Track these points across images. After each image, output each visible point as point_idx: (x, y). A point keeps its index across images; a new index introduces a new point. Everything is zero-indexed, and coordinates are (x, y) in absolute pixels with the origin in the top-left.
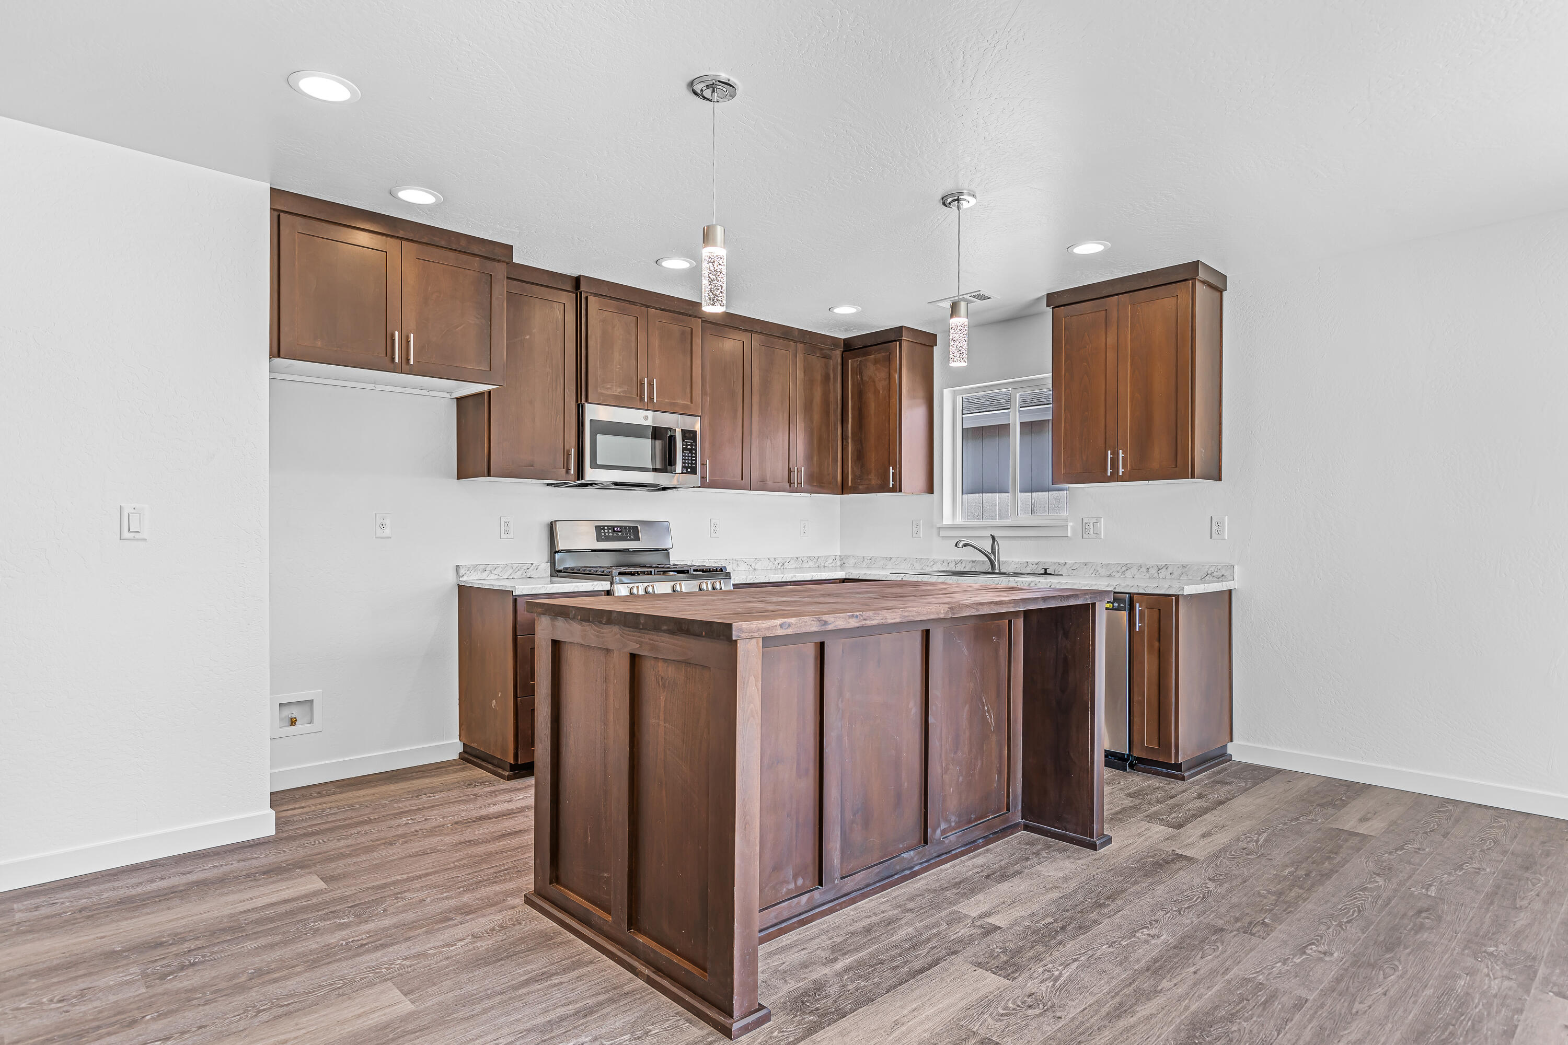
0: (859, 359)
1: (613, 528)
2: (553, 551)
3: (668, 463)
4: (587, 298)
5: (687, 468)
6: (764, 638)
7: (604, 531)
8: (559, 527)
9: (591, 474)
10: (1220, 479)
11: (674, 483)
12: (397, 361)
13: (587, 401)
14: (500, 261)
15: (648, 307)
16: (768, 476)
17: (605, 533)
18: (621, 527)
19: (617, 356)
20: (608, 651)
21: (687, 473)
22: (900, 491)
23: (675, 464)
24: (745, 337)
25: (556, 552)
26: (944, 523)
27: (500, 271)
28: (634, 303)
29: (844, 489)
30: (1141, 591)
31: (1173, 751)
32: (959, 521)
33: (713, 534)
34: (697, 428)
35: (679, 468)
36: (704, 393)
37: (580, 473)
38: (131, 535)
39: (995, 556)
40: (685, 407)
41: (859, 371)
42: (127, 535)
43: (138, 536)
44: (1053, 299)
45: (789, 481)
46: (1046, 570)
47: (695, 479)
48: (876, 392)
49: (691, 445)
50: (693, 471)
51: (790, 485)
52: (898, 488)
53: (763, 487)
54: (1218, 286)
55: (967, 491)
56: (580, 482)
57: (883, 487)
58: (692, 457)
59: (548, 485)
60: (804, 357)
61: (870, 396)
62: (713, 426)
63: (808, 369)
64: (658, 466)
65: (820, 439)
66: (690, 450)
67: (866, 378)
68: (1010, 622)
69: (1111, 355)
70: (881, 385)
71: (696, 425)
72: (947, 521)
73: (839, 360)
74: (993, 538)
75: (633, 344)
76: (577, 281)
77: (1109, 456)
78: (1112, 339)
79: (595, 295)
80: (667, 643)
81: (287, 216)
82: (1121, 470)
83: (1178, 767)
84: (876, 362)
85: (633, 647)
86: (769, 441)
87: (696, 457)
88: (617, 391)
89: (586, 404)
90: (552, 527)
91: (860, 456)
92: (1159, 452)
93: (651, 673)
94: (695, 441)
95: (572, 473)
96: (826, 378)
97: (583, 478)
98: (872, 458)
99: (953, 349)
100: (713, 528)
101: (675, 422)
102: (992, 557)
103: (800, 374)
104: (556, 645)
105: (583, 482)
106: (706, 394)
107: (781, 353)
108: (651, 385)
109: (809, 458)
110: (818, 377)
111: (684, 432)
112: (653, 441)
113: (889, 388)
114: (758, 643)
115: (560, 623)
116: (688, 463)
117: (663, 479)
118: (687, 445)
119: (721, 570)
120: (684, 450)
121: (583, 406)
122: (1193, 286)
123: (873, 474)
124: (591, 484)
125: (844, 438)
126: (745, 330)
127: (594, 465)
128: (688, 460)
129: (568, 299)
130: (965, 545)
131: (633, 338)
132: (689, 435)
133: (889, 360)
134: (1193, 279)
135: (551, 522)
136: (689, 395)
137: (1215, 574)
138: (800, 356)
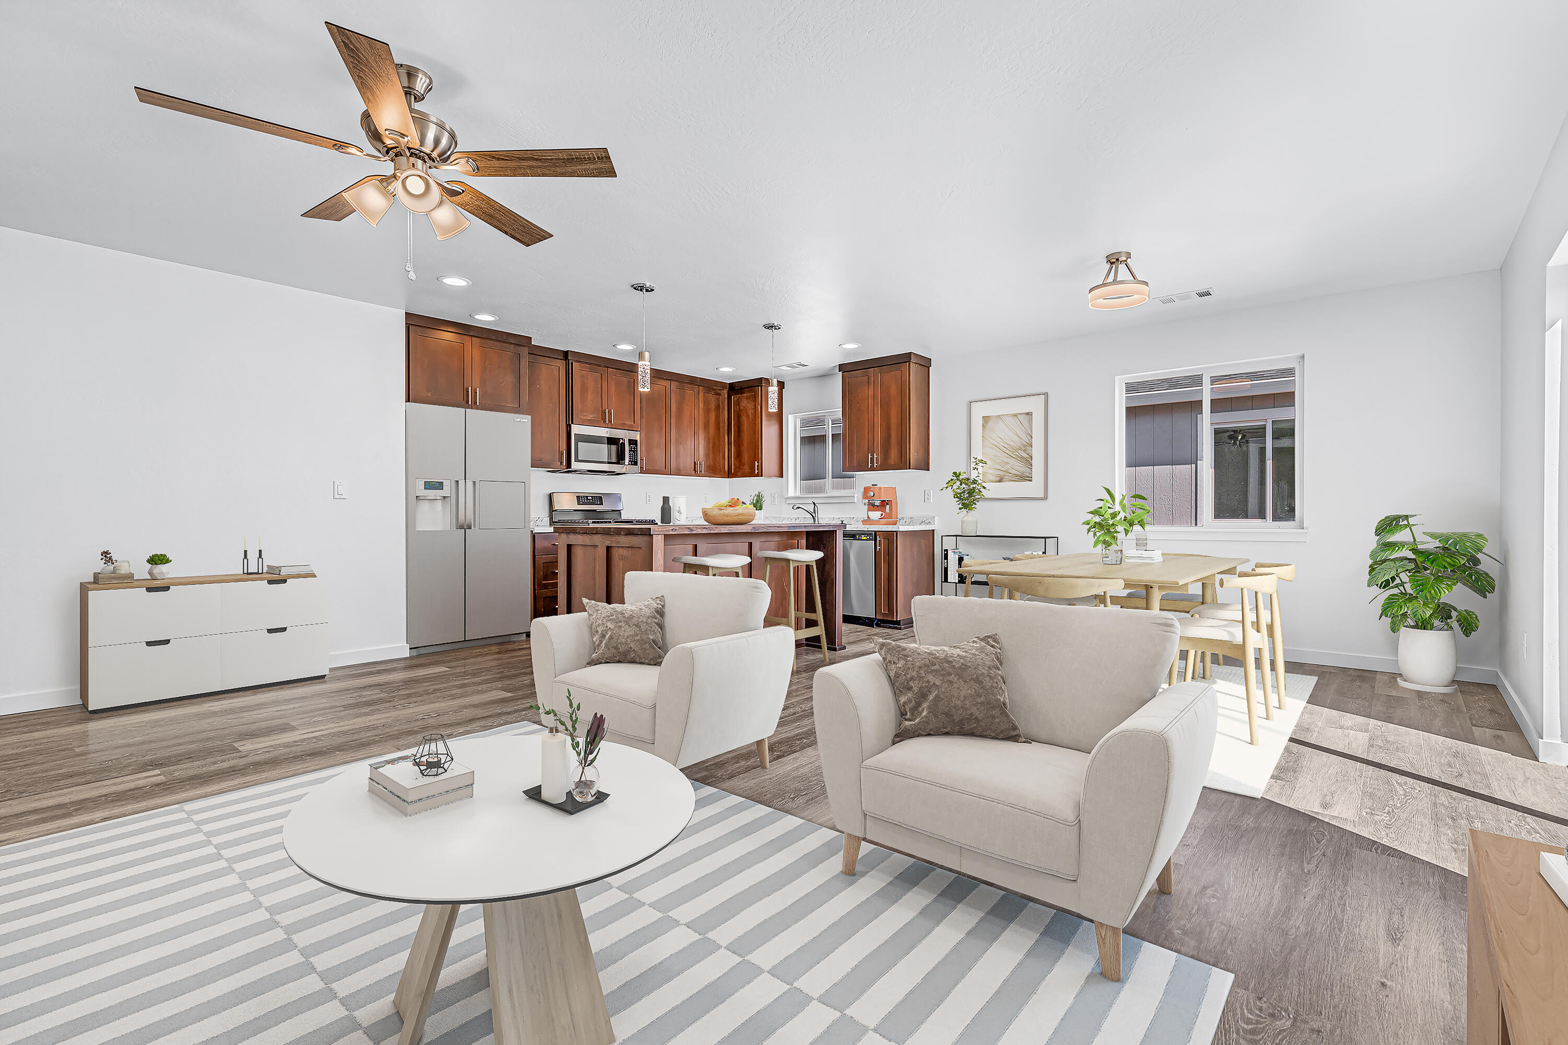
0: (738, 396)
1: (587, 497)
2: (552, 510)
3: (620, 459)
4: (572, 363)
5: (632, 462)
6: (664, 535)
7: (581, 499)
8: (555, 497)
9: (575, 465)
10: (929, 470)
11: (624, 471)
12: (470, 403)
13: (572, 423)
14: (524, 346)
15: (608, 367)
16: (682, 466)
17: (582, 500)
18: (592, 497)
19: (590, 397)
20: (596, 546)
21: (632, 464)
22: (762, 476)
23: (624, 460)
24: (667, 383)
25: (553, 511)
26: (789, 495)
27: (524, 351)
28: (599, 366)
29: (730, 475)
30: (880, 530)
31: (895, 614)
32: (798, 494)
33: (648, 502)
34: (638, 438)
35: (627, 461)
36: (642, 417)
37: (569, 464)
38: (338, 497)
39: (815, 514)
40: (631, 426)
41: (738, 403)
42: (337, 496)
43: (342, 497)
44: (842, 367)
45: (695, 470)
46: (842, 521)
47: (637, 468)
48: (748, 416)
49: (634, 448)
50: (636, 464)
51: (695, 472)
52: (760, 474)
53: (678, 473)
54: (926, 364)
55: (804, 479)
56: (568, 470)
57: (752, 474)
58: (635, 455)
59: (548, 471)
60: (704, 395)
61: (744, 419)
62: (648, 438)
63: (706, 402)
64: (614, 460)
65: (714, 444)
66: (634, 451)
67: (742, 408)
68: (798, 541)
69: (871, 401)
70: (750, 412)
71: (637, 436)
72: (791, 493)
73: (726, 396)
74: (814, 503)
75: (600, 390)
76: (566, 354)
77: (870, 457)
78: (871, 392)
79: (577, 361)
80: (624, 540)
81: (413, 327)
82: (875, 464)
83: (898, 623)
84: (748, 398)
85: (608, 543)
86: (682, 446)
87: (637, 455)
88: (590, 417)
89: (572, 425)
90: (550, 496)
91: (739, 455)
92: (894, 454)
93: (616, 553)
94: (636, 446)
95: (564, 464)
96: (718, 407)
97: (570, 468)
98: (746, 457)
99: (770, 402)
100: (648, 498)
101: (624, 435)
102: (814, 515)
103: (701, 405)
104: (569, 547)
105: (570, 469)
106: (643, 418)
107: (689, 392)
108: (610, 413)
109: (707, 455)
110: (713, 406)
111: (630, 440)
112: (609, 445)
113: (755, 414)
114: (662, 536)
115: (572, 536)
116: (632, 459)
117: (616, 468)
118: (631, 448)
119: (652, 522)
120: (630, 451)
121: (570, 425)
122: (909, 364)
123: (746, 466)
124: (575, 471)
125: (729, 443)
126: (666, 379)
127: (577, 460)
128: (632, 457)
129: (561, 364)
130: (798, 508)
131: (600, 386)
132: (633, 442)
133: (755, 398)
134: (910, 362)
135: (550, 494)
136: (633, 419)
137: (926, 521)
138: (701, 394)
